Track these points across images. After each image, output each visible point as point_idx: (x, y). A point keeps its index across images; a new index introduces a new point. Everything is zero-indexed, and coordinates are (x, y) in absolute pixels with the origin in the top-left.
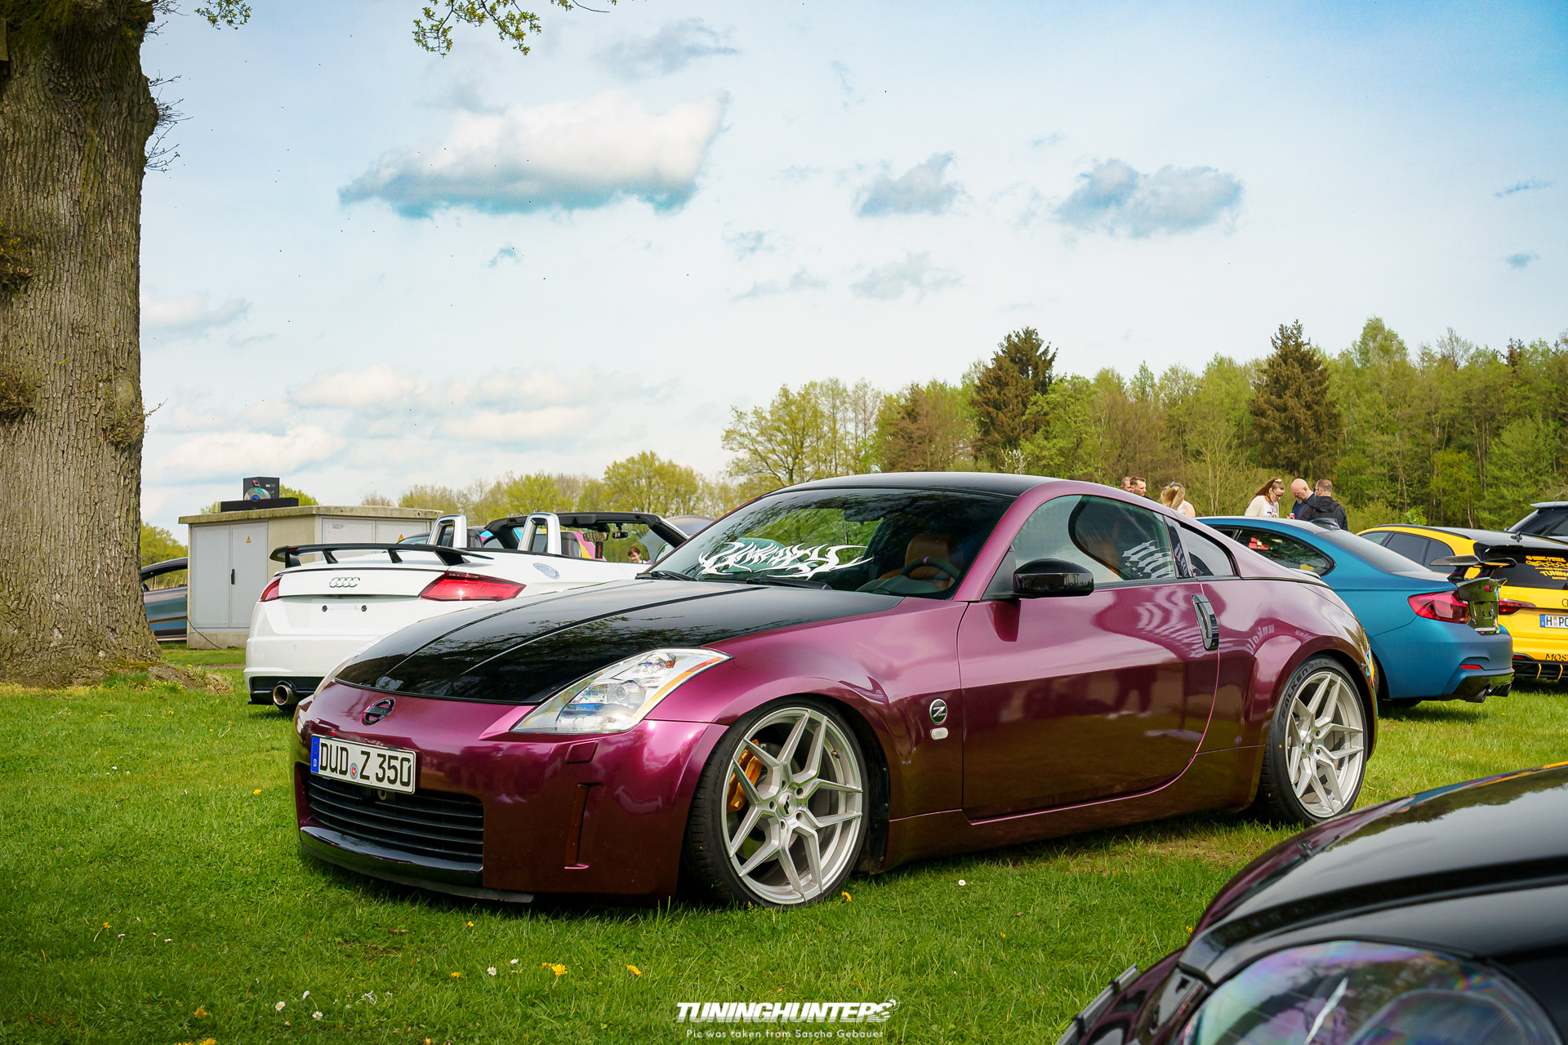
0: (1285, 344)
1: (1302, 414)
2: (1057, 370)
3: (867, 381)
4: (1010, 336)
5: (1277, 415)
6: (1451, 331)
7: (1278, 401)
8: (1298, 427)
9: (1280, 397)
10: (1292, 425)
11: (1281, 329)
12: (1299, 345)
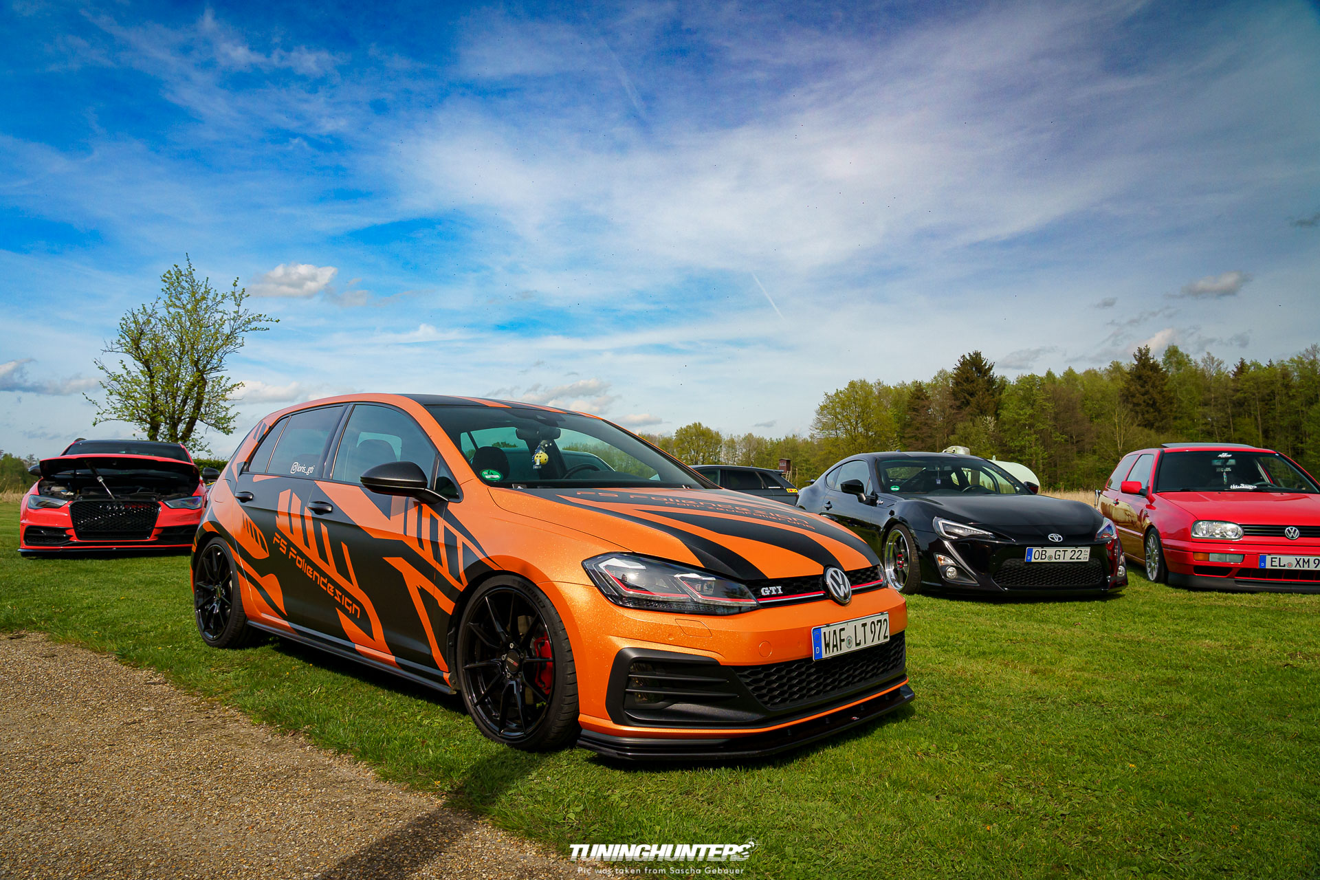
0: (1141, 358)
1: (1157, 396)
2: (997, 373)
3: (881, 381)
4: (964, 356)
5: (1142, 397)
6: (1209, 354)
7: (1143, 390)
8: (1154, 403)
9: (1142, 386)
10: (1151, 402)
11: (1140, 351)
12: (1148, 359)
